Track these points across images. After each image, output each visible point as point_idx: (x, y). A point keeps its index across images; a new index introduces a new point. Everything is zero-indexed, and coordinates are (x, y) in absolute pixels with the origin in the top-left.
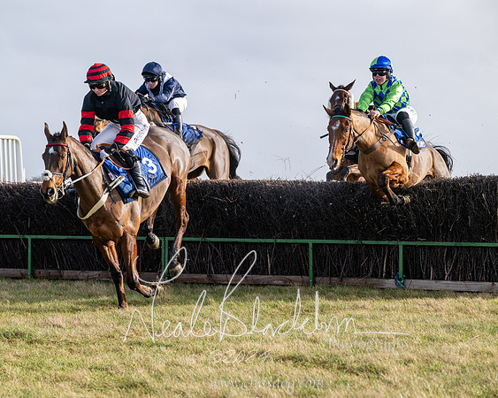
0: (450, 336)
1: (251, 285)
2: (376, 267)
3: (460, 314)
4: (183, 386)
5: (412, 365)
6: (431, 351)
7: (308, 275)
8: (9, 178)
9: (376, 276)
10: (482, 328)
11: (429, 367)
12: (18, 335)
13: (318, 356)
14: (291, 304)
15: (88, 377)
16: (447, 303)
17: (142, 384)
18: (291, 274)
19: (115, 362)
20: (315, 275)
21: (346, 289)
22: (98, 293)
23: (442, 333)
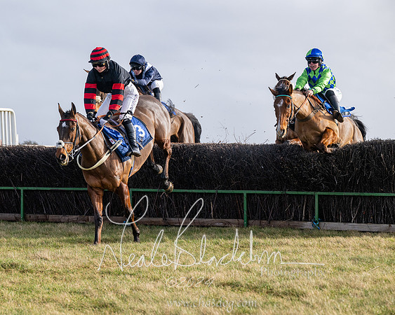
0: (356, 267)
1: (198, 226)
2: (296, 212)
3: (363, 250)
4: (144, 306)
5: (325, 290)
6: (341, 279)
7: (243, 218)
8: (6, 142)
9: (297, 220)
10: (381, 261)
11: (338, 291)
12: (13, 266)
13: (250, 282)
14: (229, 241)
15: (68, 299)
16: (353, 241)
17: (111, 304)
18: (229, 218)
19: (90, 288)
20: (248, 219)
21: (273, 230)
22: (76, 233)
23: (349, 264)
